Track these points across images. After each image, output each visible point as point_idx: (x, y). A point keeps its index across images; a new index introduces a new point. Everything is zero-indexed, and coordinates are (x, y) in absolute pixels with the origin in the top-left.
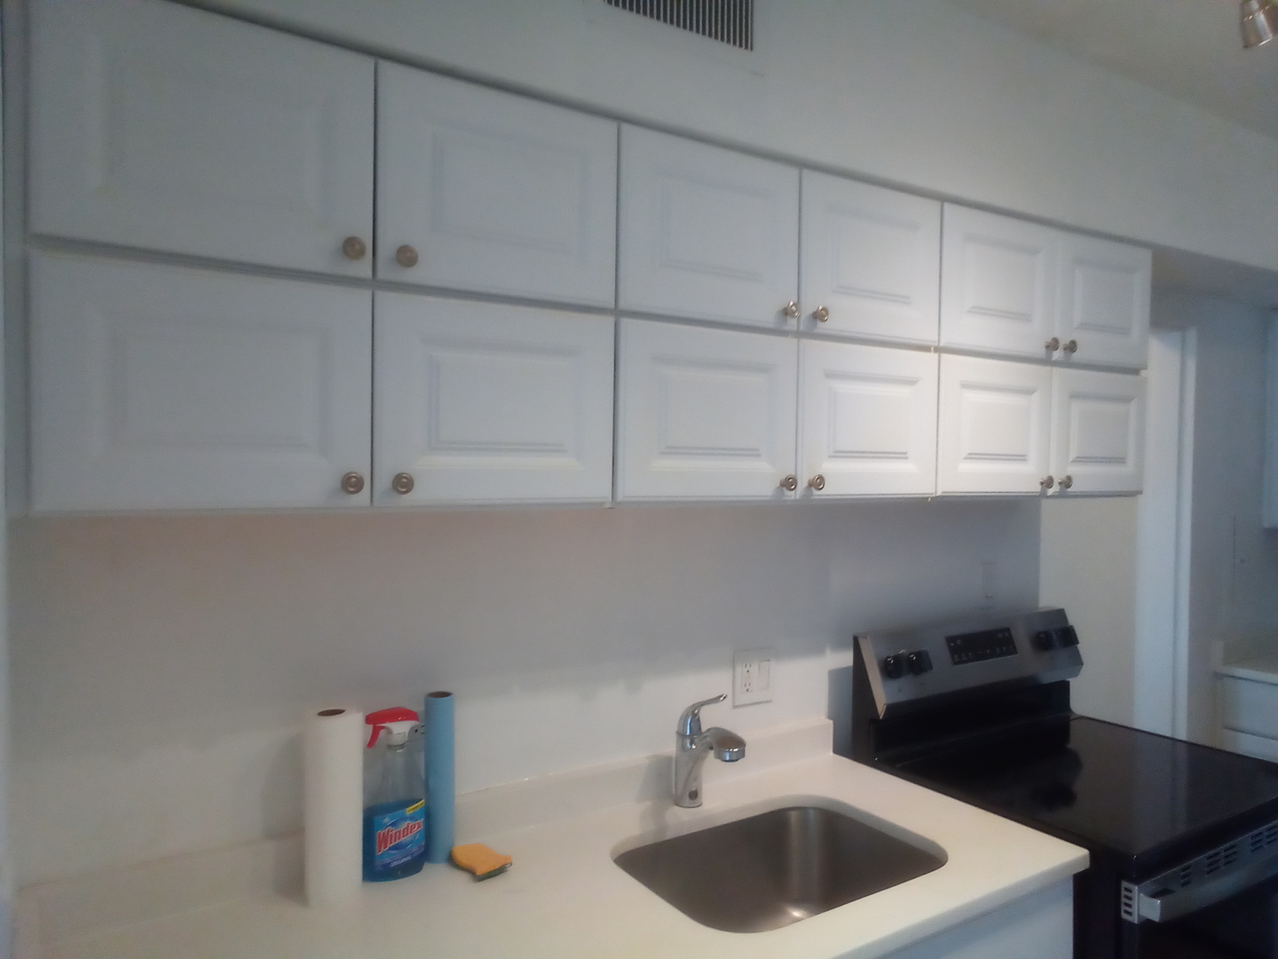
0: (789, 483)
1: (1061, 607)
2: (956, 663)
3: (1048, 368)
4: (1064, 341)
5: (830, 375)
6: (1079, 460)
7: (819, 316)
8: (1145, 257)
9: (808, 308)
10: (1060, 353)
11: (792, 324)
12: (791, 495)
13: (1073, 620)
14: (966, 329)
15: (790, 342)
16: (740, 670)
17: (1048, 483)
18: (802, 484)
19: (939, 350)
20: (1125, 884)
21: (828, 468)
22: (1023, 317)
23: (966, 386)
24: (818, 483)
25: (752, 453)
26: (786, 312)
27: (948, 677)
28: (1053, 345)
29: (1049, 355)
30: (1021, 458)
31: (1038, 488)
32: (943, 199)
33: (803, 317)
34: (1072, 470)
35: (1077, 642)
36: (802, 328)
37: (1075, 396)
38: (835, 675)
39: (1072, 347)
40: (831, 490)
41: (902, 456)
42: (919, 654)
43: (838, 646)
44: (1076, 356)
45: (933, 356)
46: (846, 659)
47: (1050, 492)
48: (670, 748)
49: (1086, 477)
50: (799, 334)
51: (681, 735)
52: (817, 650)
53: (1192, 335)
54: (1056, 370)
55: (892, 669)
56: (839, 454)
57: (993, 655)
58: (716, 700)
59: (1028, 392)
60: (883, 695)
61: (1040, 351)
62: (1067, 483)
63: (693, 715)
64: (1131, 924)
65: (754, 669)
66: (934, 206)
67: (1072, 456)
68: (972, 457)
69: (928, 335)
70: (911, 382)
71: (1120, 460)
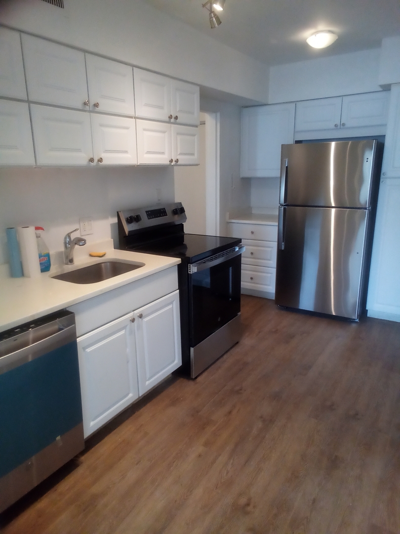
0: (92, 160)
1: (180, 202)
2: (149, 219)
3: (170, 125)
4: (174, 116)
5: (102, 125)
6: (181, 154)
7: (96, 105)
8: (197, 89)
9: (92, 102)
10: (173, 119)
11: (87, 108)
12: (92, 164)
13: (184, 205)
14: (143, 111)
15: (87, 114)
16: (82, 224)
17: (171, 161)
18: (96, 161)
19: (136, 118)
20: (189, 265)
21: (103, 155)
22: (162, 108)
23: (144, 130)
24: (100, 160)
25: (79, 150)
26: (85, 104)
27: (147, 223)
28: (170, 117)
29: (170, 121)
30: (163, 153)
31: (169, 163)
32: (133, 66)
33: (91, 106)
34: (179, 157)
35: (184, 211)
36: (91, 109)
37: (178, 134)
38: (112, 225)
39: (176, 118)
40: (105, 162)
41: (126, 152)
42: (137, 216)
43: (112, 216)
44: (178, 121)
45: (134, 120)
46: (115, 220)
47: (172, 164)
48: (62, 249)
49: (183, 160)
50: (90, 112)
51: (65, 243)
52: (106, 217)
53: (218, 115)
54: (172, 125)
55: (130, 220)
56: (107, 151)
57: (160, 216)
58: (75, 230)
59: (164, 132)
60: (127, 228)
61: (167, 119)
62: (177, 161)
63: (69, 235)
64: (191, 274)
65: (86, 223)
66: (130, 68)
67: (179, 152)
68: (148, 152)
69: (132, 113)
70: (127, 128)
71: (193, 154)
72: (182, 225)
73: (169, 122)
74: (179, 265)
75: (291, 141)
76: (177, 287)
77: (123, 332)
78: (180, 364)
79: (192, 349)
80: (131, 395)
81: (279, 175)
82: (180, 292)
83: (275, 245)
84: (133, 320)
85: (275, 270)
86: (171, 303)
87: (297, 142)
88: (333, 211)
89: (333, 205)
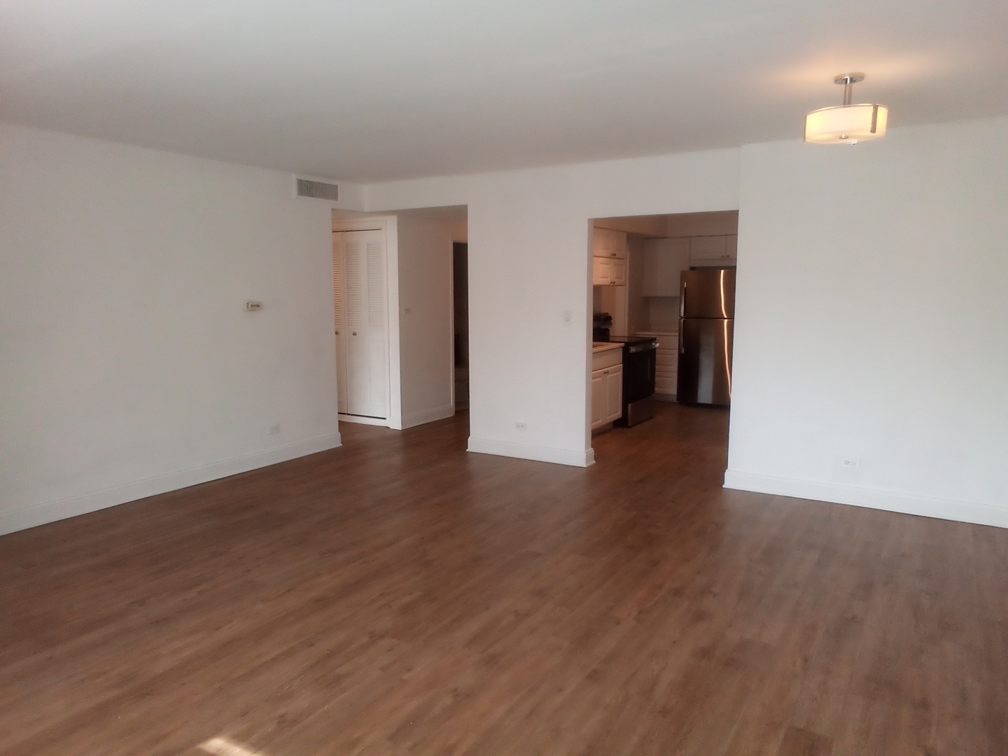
4: (614, 253)
8: (625, 234)
10: (613, 256)
17: (612, 282)
22: (608, 249)
28: (612, 254)
30: (607, 278)
31: (610, 284)
37: (615, 265)
44: (616, 256)
47: (612, 284)
54: (613, 260)
59: (609, 264)
61: (610, 256)
71: (621, 278)
72: (609, 330)
73: (610, 258)
74: (623, 347)
75: (686, 268)
76: (621, 362)
77: (600, 379)
78: (621, 416)
79: (630, 405)
80: (600, 421)
81: (679, 295)
82: (623, 366)
83: (676, 353)
84: (605, 373)
85: (676, 374)
86: (618, 371)
87: (692, 269)
88: (726, 321)
89: (725, 317)
